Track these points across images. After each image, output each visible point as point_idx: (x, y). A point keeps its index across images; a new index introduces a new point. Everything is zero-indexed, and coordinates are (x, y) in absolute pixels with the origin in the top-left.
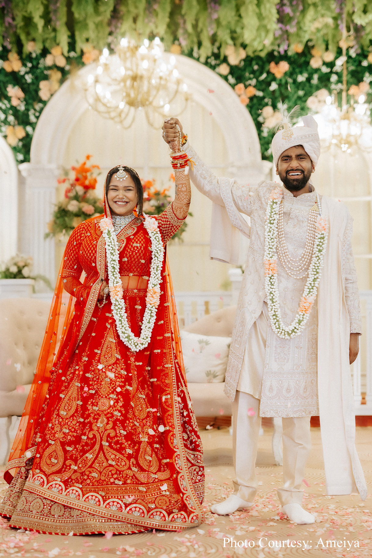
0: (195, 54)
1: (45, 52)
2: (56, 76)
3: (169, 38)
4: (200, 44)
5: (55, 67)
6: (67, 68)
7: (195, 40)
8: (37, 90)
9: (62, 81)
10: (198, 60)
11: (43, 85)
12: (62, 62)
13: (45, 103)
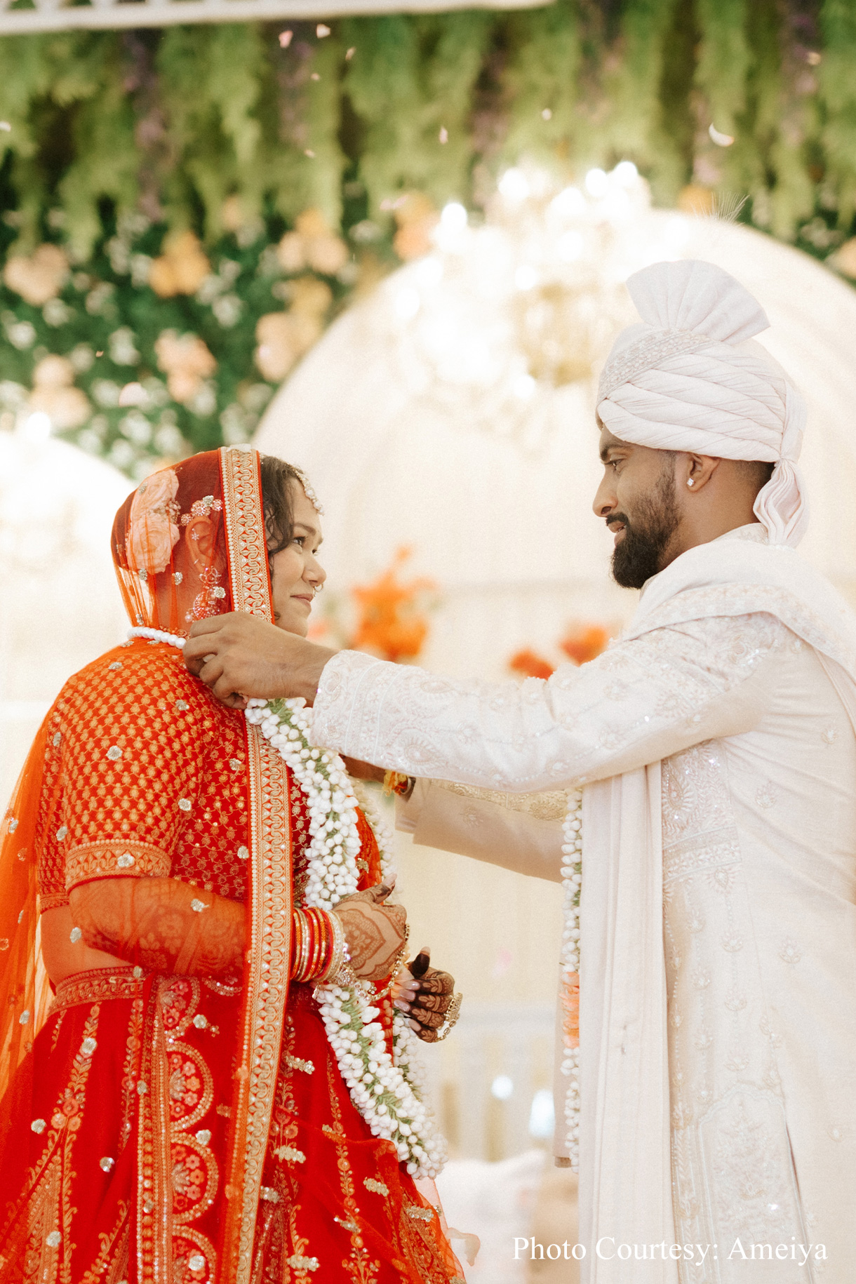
0: (760, 214)
1: (277, 228)
2: (313, 298)
3: (669, 164)
4: (771, 180)
5: (310, 274)
6: (348, 272)
7: (755, 165)
8: (251, 345)
9: (331, 315)
10: (767, 231)
11: (271, 330)
12: (330, 256)
13: (275, 386)
